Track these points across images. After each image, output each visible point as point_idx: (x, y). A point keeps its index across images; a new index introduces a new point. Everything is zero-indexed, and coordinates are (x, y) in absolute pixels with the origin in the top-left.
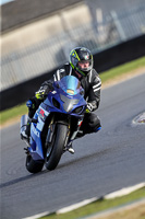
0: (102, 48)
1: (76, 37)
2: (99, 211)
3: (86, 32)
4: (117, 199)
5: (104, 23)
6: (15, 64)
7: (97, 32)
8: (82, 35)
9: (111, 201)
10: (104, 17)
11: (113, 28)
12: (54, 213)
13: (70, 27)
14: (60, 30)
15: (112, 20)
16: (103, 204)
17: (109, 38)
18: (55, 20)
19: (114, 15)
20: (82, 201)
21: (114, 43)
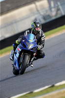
0: (54, 18)
1: (42, 13)
2: (52, 91)
3: (46, 11)
4: (60, 86)
5: (54, 7)
7: (51, 11)
8: (45, 12)
9: (58, 87)
10: (54, 5)
11: (58, 10)
12: (32, 92)
13: (39, 9)
14: (35, 10)
15: (58, 6)
16: (54, 88)
17: (57, 14)
18: (32, 6)
19: (59, 4)
21: (59, 16)
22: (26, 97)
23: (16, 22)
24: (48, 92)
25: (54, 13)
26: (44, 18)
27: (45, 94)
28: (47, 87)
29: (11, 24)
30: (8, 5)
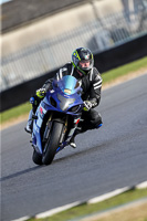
0: (134, 36)
1: (108, 26)
2: (130, 200)
3: (118, 20)
5: (136, 12)
6: (46, 51)
7: (129, 20)
8: (114, 23)
9: (143, 190)
10: (136, 6)
11: (144, 18)
12: (85, 204)
13: (101, 15)
14: (92, 18)
15: (144, 9)
16: (135, 194)
17: (141, 27)
18: (87, 8)
20: (113, 190)
21: (145, 31)
23: (49, 44)
25: (134, 26)
26: (113, 36)
27: (116, 206)
28: (118, 191)
29: (39, 48)
30: (31, 7)
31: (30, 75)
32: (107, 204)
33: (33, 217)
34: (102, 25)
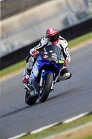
1: (75, 10)
7: (88, 6)
8: (79, 9)
12: (61, 123)
14: (65, 5)
22: (54, 130)
23: (38, 23)
24: (83, 123)
26: (78, 16)
27: (80, 124)
28: (82, 115)
29: (32, 25)
31: (27, 42)
32: (75, 123)
33: (29, 133)
34: (71, 9)
